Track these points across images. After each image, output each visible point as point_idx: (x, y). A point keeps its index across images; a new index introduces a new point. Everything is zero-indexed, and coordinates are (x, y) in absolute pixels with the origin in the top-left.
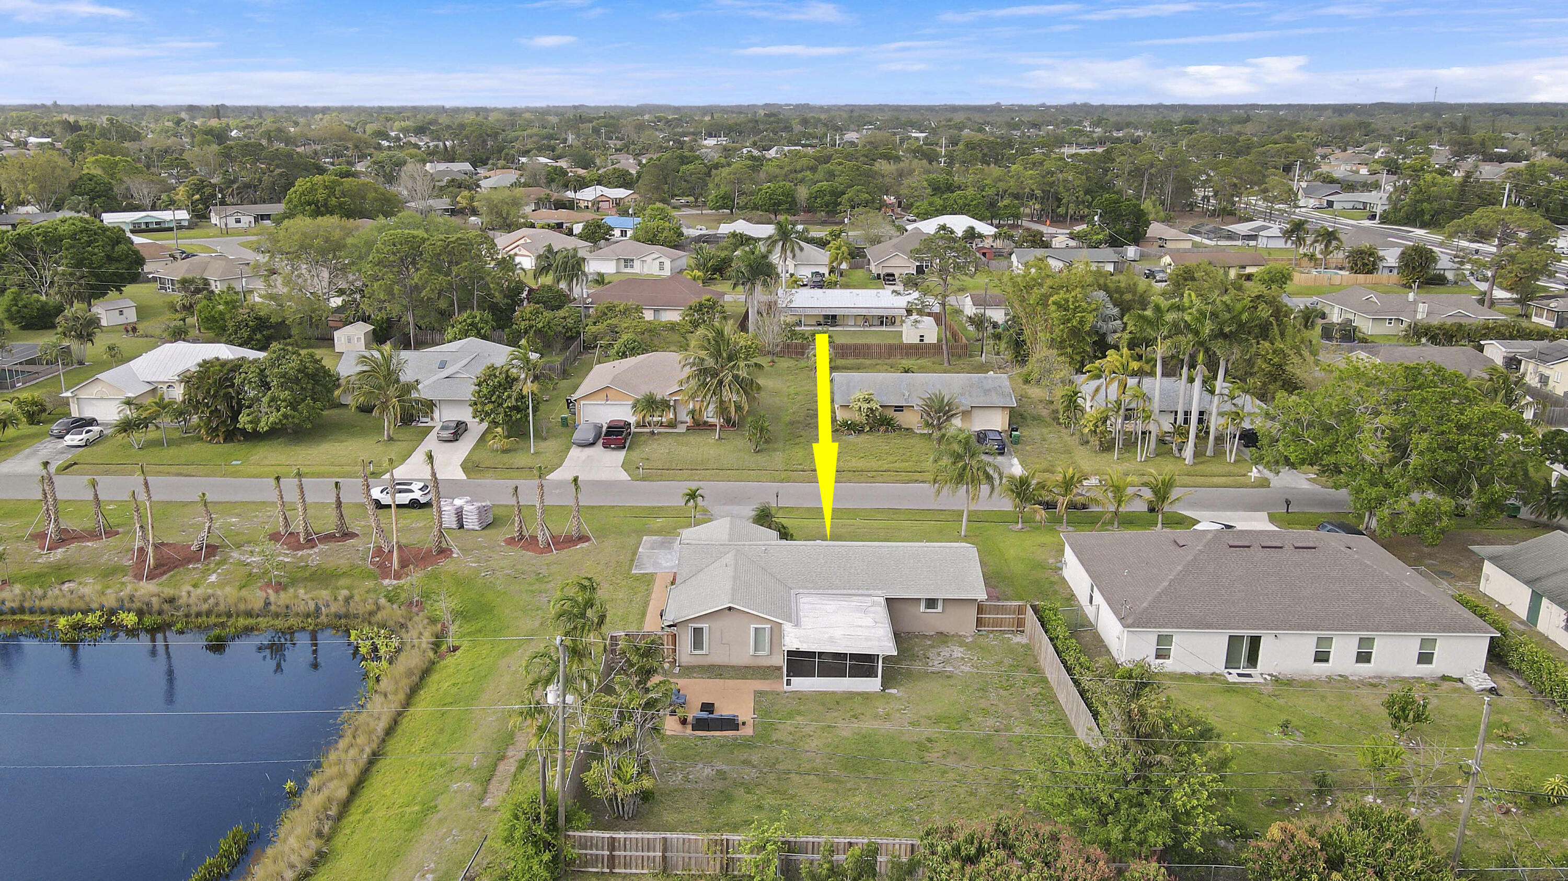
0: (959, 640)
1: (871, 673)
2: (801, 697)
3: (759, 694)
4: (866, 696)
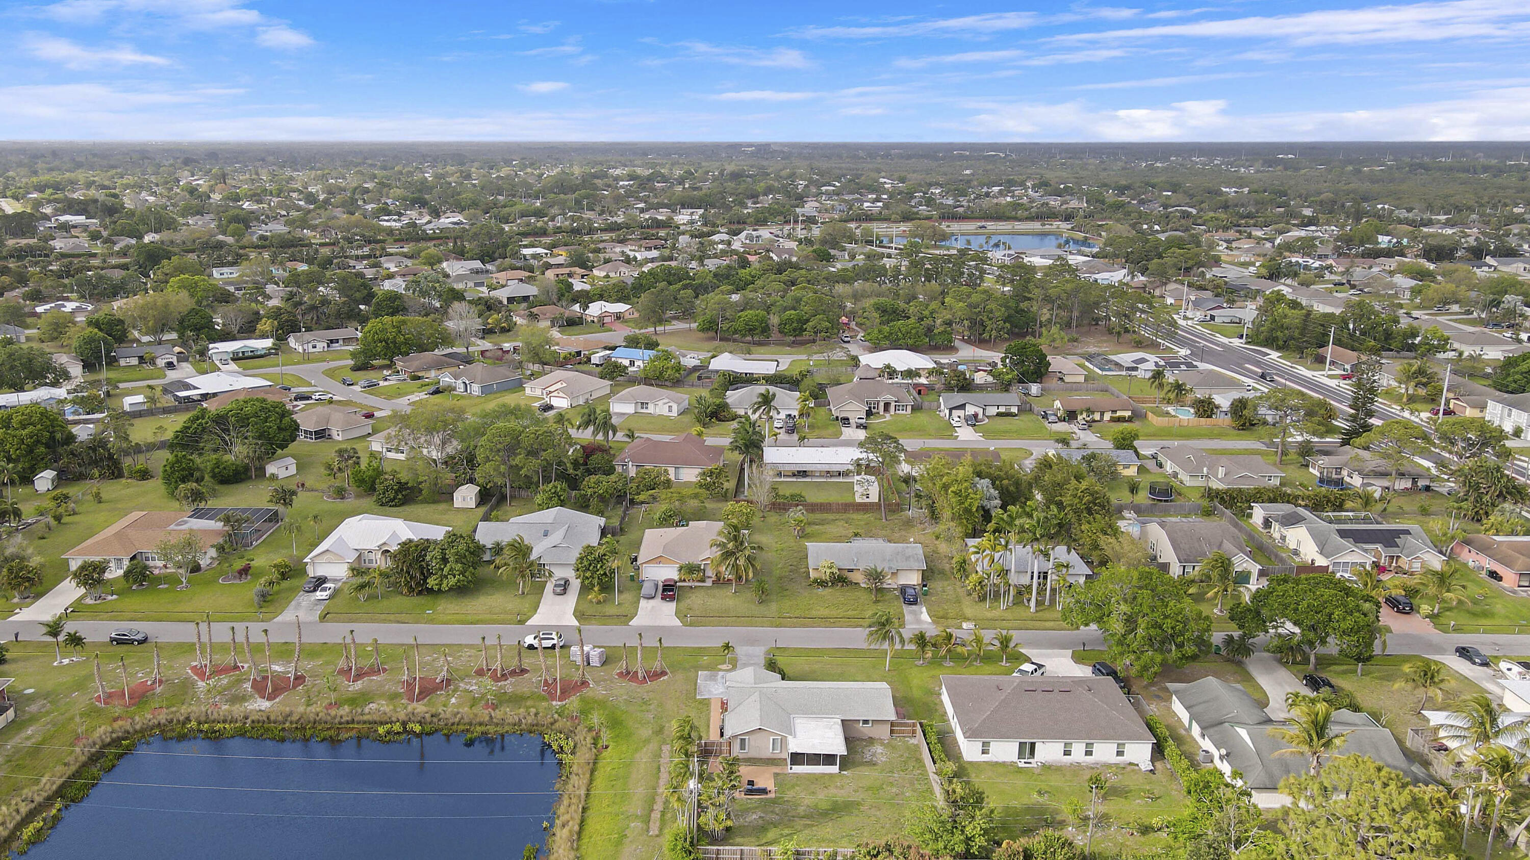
0: (881, 742)
1: (834, 764)
2: (798, 776)
3: (776, 775)
4: (831, 775)
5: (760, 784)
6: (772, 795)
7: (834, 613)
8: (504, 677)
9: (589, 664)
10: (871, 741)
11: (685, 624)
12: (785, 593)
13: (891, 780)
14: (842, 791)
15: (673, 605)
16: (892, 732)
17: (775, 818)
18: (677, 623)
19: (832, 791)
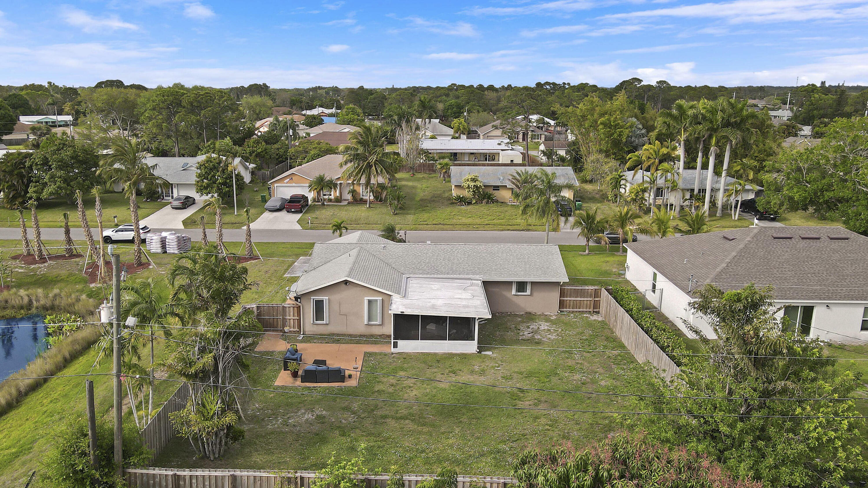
0: (547, 319)
1: (469, 337)
2: (406, 357)
3: (367, 355)
4: (464, 357)
5: (333, 364)
6: (353, 383)
7: (478, 221)
8: (43, 260)
9: (165, 252)
10: (530, 317)
11: (304, 228)
12: (425, 208)
13: (570, 362)
14: (482, 378)
15: (298, 216)
16: (562, 304)
17: (348, 418)
18: (298, 227)
19: (464, 378)
